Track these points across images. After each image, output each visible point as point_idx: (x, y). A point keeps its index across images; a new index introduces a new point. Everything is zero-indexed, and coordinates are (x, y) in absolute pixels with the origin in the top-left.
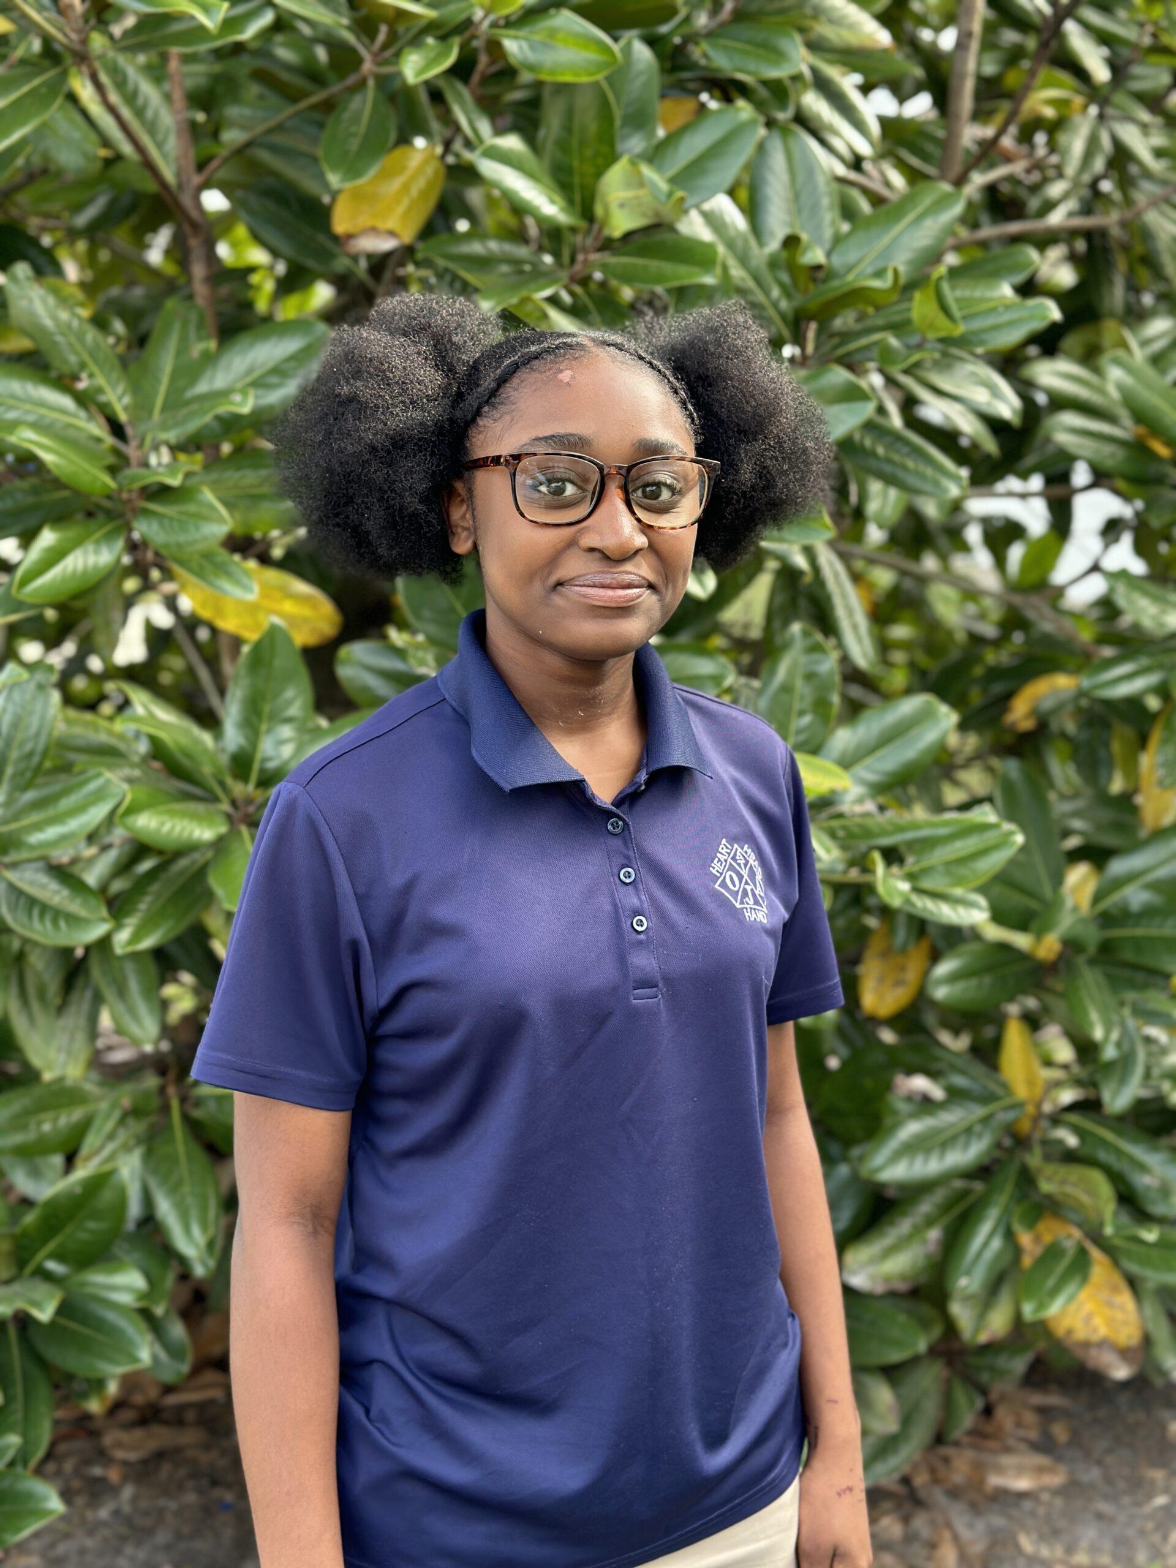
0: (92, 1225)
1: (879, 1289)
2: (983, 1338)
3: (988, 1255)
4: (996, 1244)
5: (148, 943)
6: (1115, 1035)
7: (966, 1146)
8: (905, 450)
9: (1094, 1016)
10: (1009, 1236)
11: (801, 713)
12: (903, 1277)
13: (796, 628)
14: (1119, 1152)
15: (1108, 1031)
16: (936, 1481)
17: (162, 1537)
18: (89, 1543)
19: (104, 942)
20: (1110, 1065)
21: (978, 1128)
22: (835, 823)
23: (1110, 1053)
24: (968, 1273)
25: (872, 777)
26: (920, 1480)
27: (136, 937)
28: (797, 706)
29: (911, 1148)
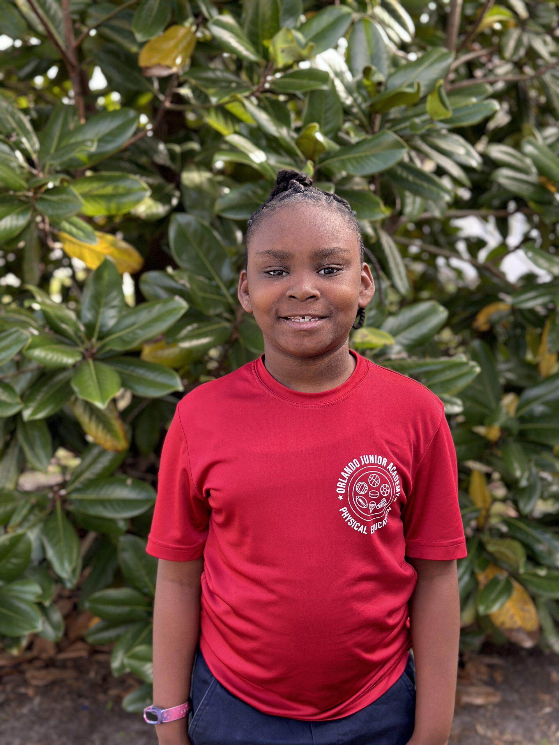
0: (14, 561)
3: (462, 584)
4: (466, 577)
5: (40, 415)
6: (526, 475)
8: (423, 178)
9: (516, 465)
10: (473, 574)
11: (371, 309)
14: (527, 534)
15: (523, 473)
19: (19, 415)
20: (523, 490)
22: (387, 363)
23: (524, 483)
25: (406, 342)
27: (35, 413)
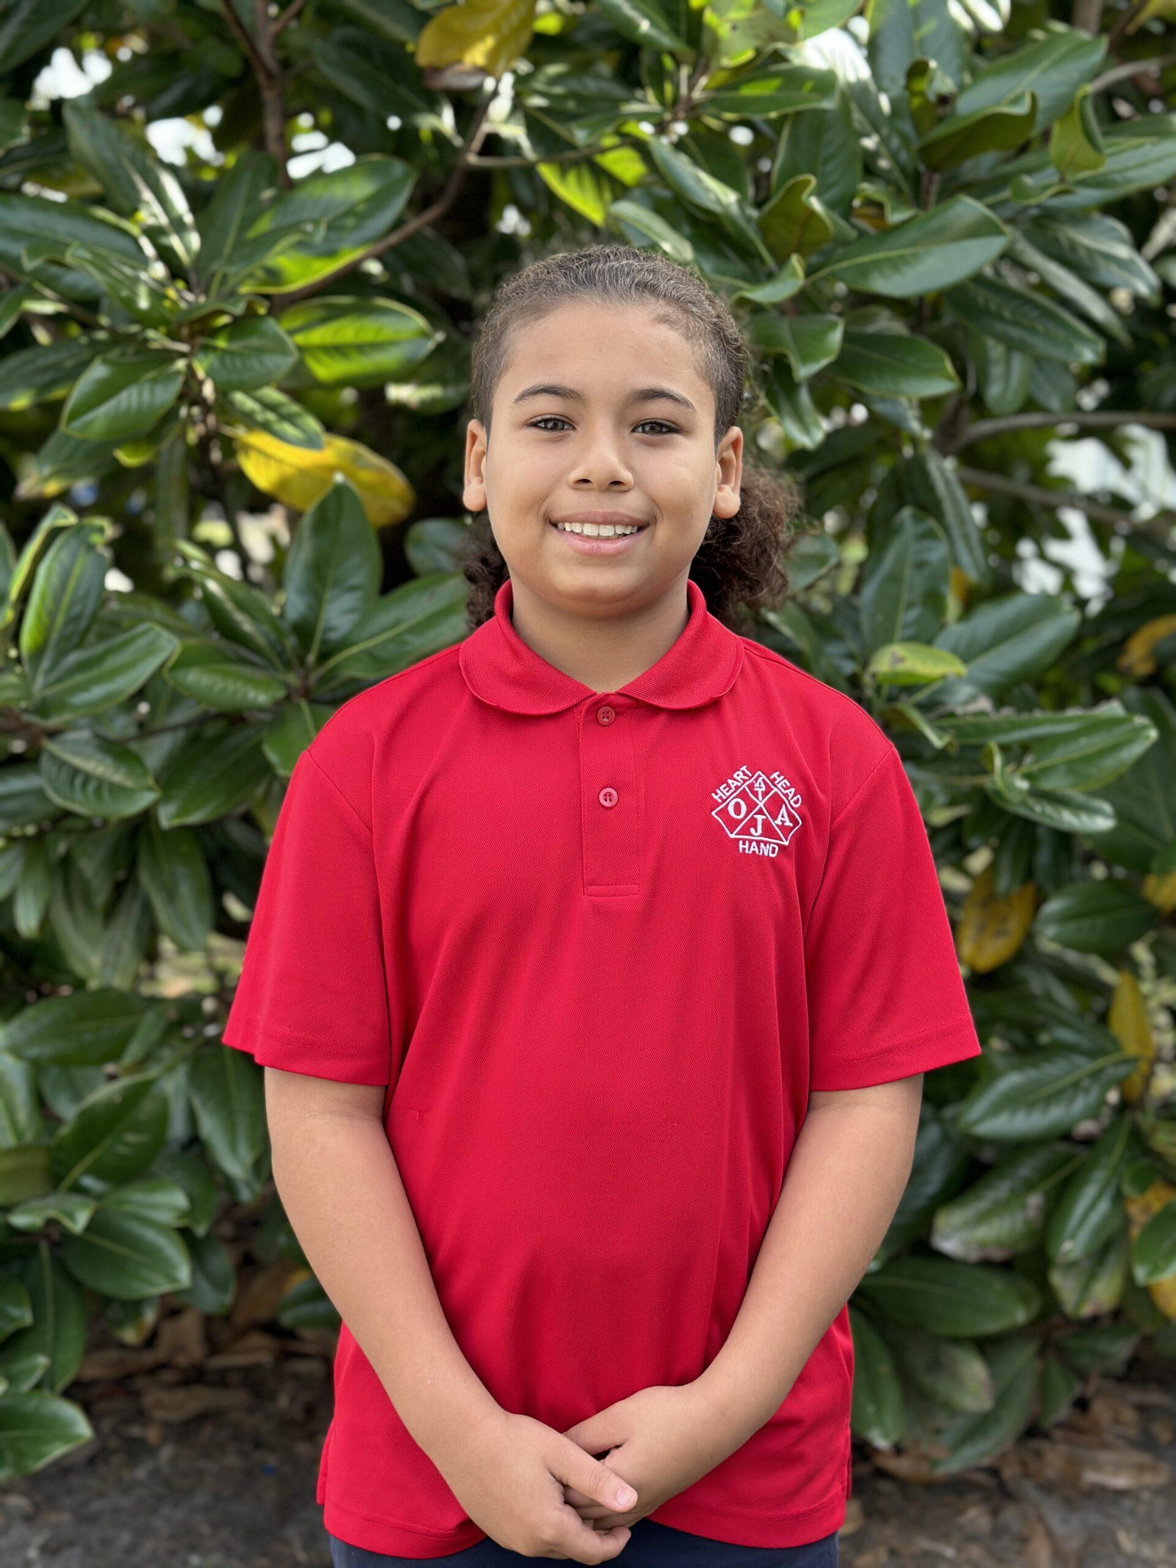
0: (131, 1138)
1: (974, 1256)
2: (1087, 1310)
3: (1095, 1218)
4: (1104, 1206)
5: (195, 817)
7: (1071, 1101)
8: (1034, 314)
10: (1119, 1198)
11: (910, 606)
12: (1000, 1244)
13: (906, 513)
16: (1026, 1474)
17: (201, 1499)
18: (124, 1502)
19: (149, 815)
21: (1086, 1083)
24: (1073, 1237)
25: (985, 678)
26: (1009, 1472)
27: (182, 812)
28: (905, 597)
29: (1012, 1101)
